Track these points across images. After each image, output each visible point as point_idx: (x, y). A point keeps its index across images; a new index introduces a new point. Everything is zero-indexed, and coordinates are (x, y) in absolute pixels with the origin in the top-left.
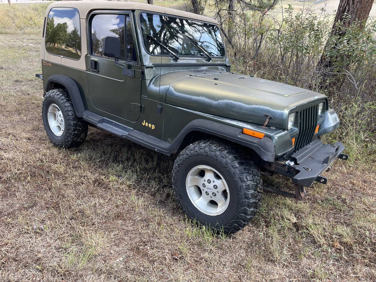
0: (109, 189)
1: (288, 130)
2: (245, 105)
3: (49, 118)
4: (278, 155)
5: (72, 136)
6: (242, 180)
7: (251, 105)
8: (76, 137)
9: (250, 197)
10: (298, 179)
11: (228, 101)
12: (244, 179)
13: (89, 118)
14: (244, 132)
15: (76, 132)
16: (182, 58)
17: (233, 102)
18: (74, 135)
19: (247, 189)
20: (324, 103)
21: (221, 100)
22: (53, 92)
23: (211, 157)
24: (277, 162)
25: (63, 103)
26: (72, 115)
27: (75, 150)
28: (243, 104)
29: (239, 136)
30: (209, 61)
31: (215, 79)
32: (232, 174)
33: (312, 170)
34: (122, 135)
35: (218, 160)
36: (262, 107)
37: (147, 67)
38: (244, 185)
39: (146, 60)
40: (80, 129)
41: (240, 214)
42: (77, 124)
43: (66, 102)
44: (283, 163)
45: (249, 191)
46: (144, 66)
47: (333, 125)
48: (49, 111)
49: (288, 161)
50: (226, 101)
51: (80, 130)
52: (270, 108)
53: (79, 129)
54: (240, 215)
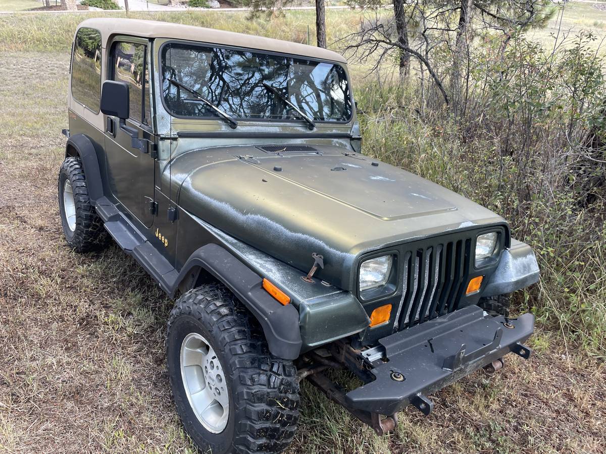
0: (96, 337)
1: (357, 293)
2: (285, 230)
3: (66, 201)
4: (311, 345)
5: (84, 235)
6: (242, 382)
7: (295, 231)
8: (91, 237)
9: (254, 417)
10: (355, 399)
11: (262, 218)
12: (245, 381)
13: (101, 210)
14: (264, 286)
15: (90, 229)
16: (248, 123)
17: (268, 221)
18: (86, 234)
19: (250, 401)
20: (498, 233)
21: (251, 214)
22: (67, 162)
23: (203, 323)
24: (349, 348)
25: (74, 180)
26: (84, 202)
27: (93, 257)
28: (283, 228)
29: (250, 293)
30: (311, 129)
31: (276, 169)
32: (229, 366)
33: (405, 379)
34: (125, 249)
35: (213, 333)
36: (312, 239)
37: (163, 139)
38: (244, 392)
39: (163, 125)
40: (97, 224)
41: (239, 445)
42: (91, 216)
43: (78, 179)
44: (357, 351)
45: (253, 406)
46: (158, 135)
47: (514, 279)
48: (66, 190)
49: (373, 349)
50: (259, 217)
51: (97, 226)
52: (324, 244)
53: (94, 225)
54: (238, 447)
